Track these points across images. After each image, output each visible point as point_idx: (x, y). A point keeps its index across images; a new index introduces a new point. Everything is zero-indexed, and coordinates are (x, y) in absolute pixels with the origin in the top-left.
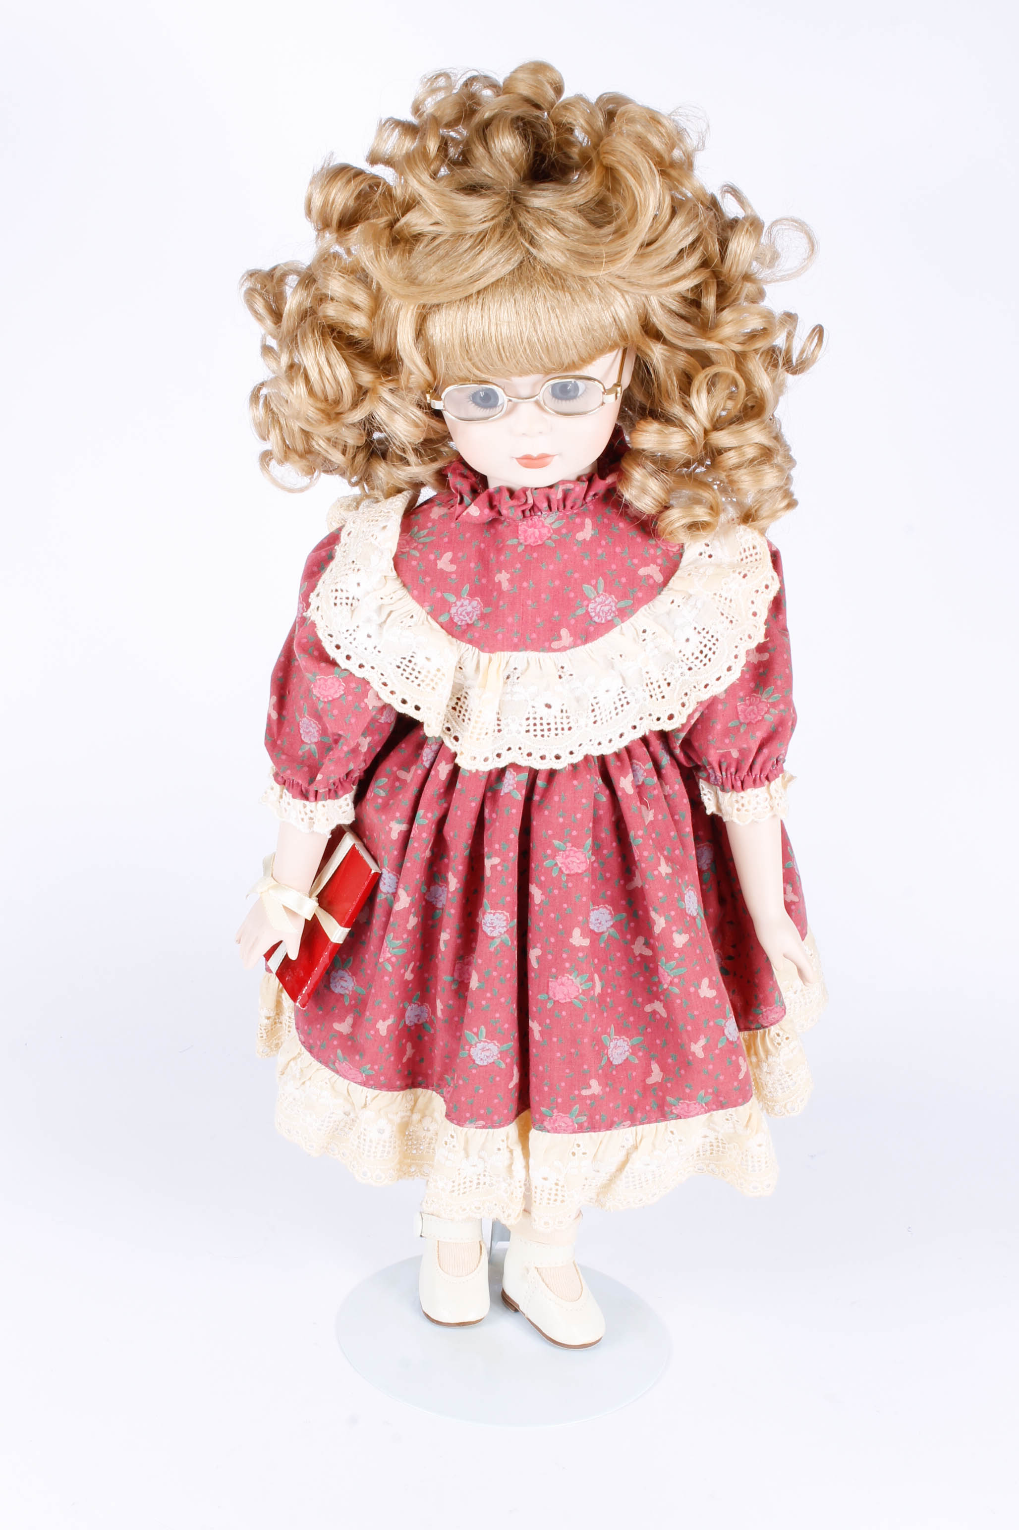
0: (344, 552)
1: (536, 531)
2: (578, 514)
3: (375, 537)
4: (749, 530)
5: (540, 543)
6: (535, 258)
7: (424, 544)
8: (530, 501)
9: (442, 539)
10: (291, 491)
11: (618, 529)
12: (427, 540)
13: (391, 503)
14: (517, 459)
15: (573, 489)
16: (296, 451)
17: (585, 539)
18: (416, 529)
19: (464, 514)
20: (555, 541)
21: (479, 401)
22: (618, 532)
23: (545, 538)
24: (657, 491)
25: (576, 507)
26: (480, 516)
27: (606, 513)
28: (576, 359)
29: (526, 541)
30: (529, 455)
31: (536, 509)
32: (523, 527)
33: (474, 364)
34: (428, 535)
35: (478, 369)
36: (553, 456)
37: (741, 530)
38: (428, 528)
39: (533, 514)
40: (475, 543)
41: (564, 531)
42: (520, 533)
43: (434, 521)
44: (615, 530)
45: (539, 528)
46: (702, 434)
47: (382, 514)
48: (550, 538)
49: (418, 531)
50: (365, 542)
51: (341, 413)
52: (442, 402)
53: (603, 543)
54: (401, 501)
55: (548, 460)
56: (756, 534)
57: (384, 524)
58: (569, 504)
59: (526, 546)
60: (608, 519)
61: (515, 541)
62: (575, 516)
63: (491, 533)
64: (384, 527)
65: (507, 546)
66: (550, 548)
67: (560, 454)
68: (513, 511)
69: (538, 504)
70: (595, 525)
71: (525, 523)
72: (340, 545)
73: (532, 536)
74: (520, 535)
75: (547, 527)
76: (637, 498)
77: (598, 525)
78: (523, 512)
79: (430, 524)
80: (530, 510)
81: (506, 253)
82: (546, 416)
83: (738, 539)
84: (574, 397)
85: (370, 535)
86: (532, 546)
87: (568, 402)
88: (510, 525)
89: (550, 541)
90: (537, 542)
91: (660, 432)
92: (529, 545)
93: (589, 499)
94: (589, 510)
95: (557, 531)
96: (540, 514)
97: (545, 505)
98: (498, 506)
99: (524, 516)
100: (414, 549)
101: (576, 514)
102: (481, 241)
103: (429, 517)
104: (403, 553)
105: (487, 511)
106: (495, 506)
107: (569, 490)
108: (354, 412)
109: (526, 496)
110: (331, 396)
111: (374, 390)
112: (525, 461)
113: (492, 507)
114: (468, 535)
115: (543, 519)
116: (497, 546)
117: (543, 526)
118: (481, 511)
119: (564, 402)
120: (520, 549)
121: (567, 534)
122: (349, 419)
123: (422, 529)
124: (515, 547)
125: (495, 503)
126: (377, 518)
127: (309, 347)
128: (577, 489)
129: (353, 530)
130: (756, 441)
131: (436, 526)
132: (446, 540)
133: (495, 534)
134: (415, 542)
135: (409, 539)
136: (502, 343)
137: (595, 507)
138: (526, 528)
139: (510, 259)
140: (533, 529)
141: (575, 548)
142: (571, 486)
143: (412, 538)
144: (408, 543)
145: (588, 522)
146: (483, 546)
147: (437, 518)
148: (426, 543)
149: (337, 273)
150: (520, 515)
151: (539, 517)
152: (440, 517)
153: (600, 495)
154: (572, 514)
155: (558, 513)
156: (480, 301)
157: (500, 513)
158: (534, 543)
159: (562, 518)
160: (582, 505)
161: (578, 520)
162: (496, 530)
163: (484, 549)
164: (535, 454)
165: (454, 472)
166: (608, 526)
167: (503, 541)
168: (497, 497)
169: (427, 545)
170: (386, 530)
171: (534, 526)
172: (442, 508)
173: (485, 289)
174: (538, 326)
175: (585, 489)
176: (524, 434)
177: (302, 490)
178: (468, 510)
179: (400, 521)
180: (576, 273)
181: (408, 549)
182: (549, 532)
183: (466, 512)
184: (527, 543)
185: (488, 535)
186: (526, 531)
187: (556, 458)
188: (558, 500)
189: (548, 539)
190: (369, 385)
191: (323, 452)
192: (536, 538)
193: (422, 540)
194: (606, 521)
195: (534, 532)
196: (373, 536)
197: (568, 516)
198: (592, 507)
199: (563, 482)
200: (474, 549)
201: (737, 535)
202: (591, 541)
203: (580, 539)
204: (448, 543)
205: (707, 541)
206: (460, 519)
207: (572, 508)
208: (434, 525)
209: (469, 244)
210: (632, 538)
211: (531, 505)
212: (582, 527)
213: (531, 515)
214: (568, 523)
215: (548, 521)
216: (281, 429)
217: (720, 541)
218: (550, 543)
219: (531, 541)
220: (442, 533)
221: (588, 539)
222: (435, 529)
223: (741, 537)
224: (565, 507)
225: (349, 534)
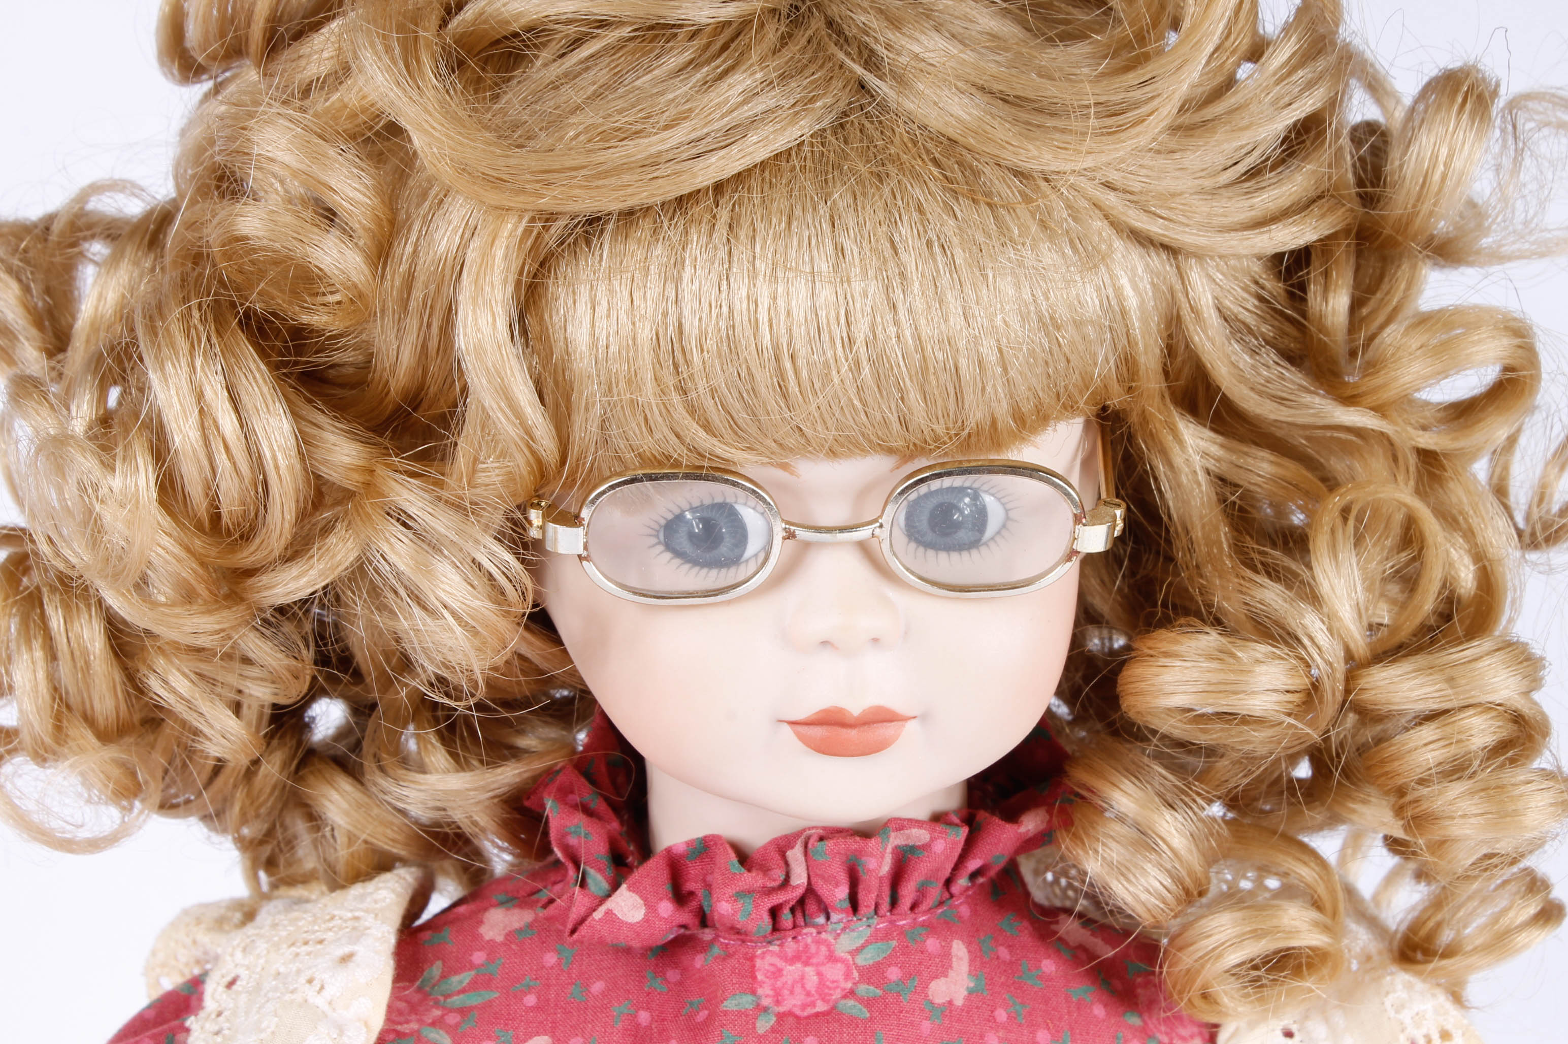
0: (217, 1033)
1: (810, 971)
2: (931, 928)
3: (317, 985)
4: (1419, 985)
5: (821, 1007)
6: (883, 107)
7: (463, 1011)
8: (799, 878)
9: (518, 997)
10: (68, 845)
11: (1040, 977)
12: (474, 999)
13: (362, 897)
14: (793, 723)
15: (926, 847)
16: (89, 720)
17: (950, 1002)
18: (436, 969)
19: (598, 915)
20: (869, 1003)
21: (685, 544)
22: (1039, 984)
23: (837, 994)
24: (1183, 852)
25: (924, 907)
26: (646, 920)
27: (1001, 930)
28: (1002, 410)
29: (778, 1003)
30: (840, 711)
31: (811, 906)
32: (769, 959)
33: (692, 410)
34: (474, 986)
35: (707, 427)
36: (905, 719)
37: (1400, 987)
38: (472, 966)
39: (800, 921)
40: (621, 1009)
41: (894, 973)
42: (760, 977)
43: (491, 948)
44: (1032, 981)
45: (818, 965)
46: (1341, 668)
47: (337, 922)
48: (851, 994)
49: (444, 976)
50: (288, 997)
51: (250, 572)
52: (580, 531)
53: (1001, 1015)
54: (393, 891)
55: (886, 730)
56: (1442, 999)
57: (347, 949)
58: (908, 893)
59: (781, 1017)
60: (1010, 947)
61: (745, 1002)
62: (922, 931)
63: (667, 981)
64: (346, 959)
65: (726, 1013)
66: (853, 1021)
67: (924, 718)
68: (749, 907)
69: (823, 889)
70: (978, 962)
71: (774, 948)
72: (202, 1014)
73: (798, 989)
74: (761, 983)
75: (843, 961)
76: (1122, 871)
77: (983, 964)
78: (774, 913)
79: (479, 957)
80: (793, 910)
81: (797, 88)
82: (892, 593)
83: (1392, 1013)
84: (974, 544)
85: (302, 980)
86: (797, 1017)
87: (955, 556)
88: (729, 956)
89: (851, 1003)
90: (813, 1004)
91: (1221, 656)
92: (790, 1013)
93: (963, 882)
94: (960, 918)
95: (874, 974)
96: (821, 920)
97: (842, 893)
98: (701, 893)
99: (776, 928)
100: (433, 1024)
101: (923, 925)
102: (725, 48)
103: (477, 937)
104: (400, 1035)
105: (666, 908)
106: (692, 893)
107: (913, 849)
108: (294, 570)
109: (787, 864)
110: (230, 506)
111: (370, 487)
112: (818, 732)
113: (681, 897)
114: (598, 987)
115: (830, 938)
116: (690, 1016)
117: (832, 958)
118: (651, 907)
119: (943, 555)
120: (764, 1024)
121: (903, 980)
122: (279, 590)
123: (456, 972)
124: (747, 1018)
125: (690, 886)
126: (320, 936)
127: (172, 345)
128: (939, 846)
129: (243, 972)
130: (1497, 698)
131: (499, 962)
132: (531, 1000)
133: (680, 983)
134: (437, 1004)
135: (416, 998)
136: (789, 344)
137: (974, 912)
138: (780, 963)
139: (812, 100)
140: (799, 965)
141: (926, 1026)
142: (920, 836)
143: (426, 996)
144: (414, 1008)
145: (959, 949)
146: (644, 1017)
147: (500, 939)
148: (471, 1009)
149: (277, 108)
150: (766, 923)
151: (820, 930)
152: (511, 936)
153: (992, 873)
154: (914, 925)
155: (875, 920)
156: (724, 215)
157: (704, 920)
158: (804, 1007)
159: (886, 936)
160: (941, 903)
161: (932, 944)
162: (684, 970)
163: (649, 1028)
164: (855, 707)
165: (563, 794)
166: (1011, 967)
167: (712, 1002)
168: (693, 870)
169: (475, 1014)
170: (351, 965)
171: (798, 957)
172: (516, 911)
173: (740, 178)
174: (899, 291)
175: (959, 850)
176: (825, 643)
177: (94, 845)
178: (610, 904)
179: (392, 940)
180: (1010, 158)
181: (414, 1026)
182: (848, 976)
183: (602, 910)
184: (781, 1009)
185: (658, 985)
186: (777, 973)
187: (911, 726)
188: (881, 878)
189: (845, 997)
190: (351, 481)
191: (179, 708)
192: (808, 994)
193: (457, 1001)
194: (1004, 953)
195: (802, 978)
196: (310, 981)
197: (902, 932)
198: (965, 911)
199: (899, 824)
200: (619, 1025)
201: (1389, 1001)
202: (968, 1008)
203: (939, 1000)
204: (537, 1008)
205: (1287, 1021)
206: (583, 930)
207: (913, 907)
208: (491, 959)
209: (687, 56)
210: (1080, 1005)
211: (799, 892)
212: (943, 965)
213: (795, 926)
214: (904, 950)
215: (845, 944)
216: (52, 655)
217: (1327, 1020)
218: (850, 1006)
219: (792, 1003)
220: (518, 980)
221: (959, 1002)
222: (494, 969)
223: (1400, 1008)
224: (894, 903)
225: (231, 984)
